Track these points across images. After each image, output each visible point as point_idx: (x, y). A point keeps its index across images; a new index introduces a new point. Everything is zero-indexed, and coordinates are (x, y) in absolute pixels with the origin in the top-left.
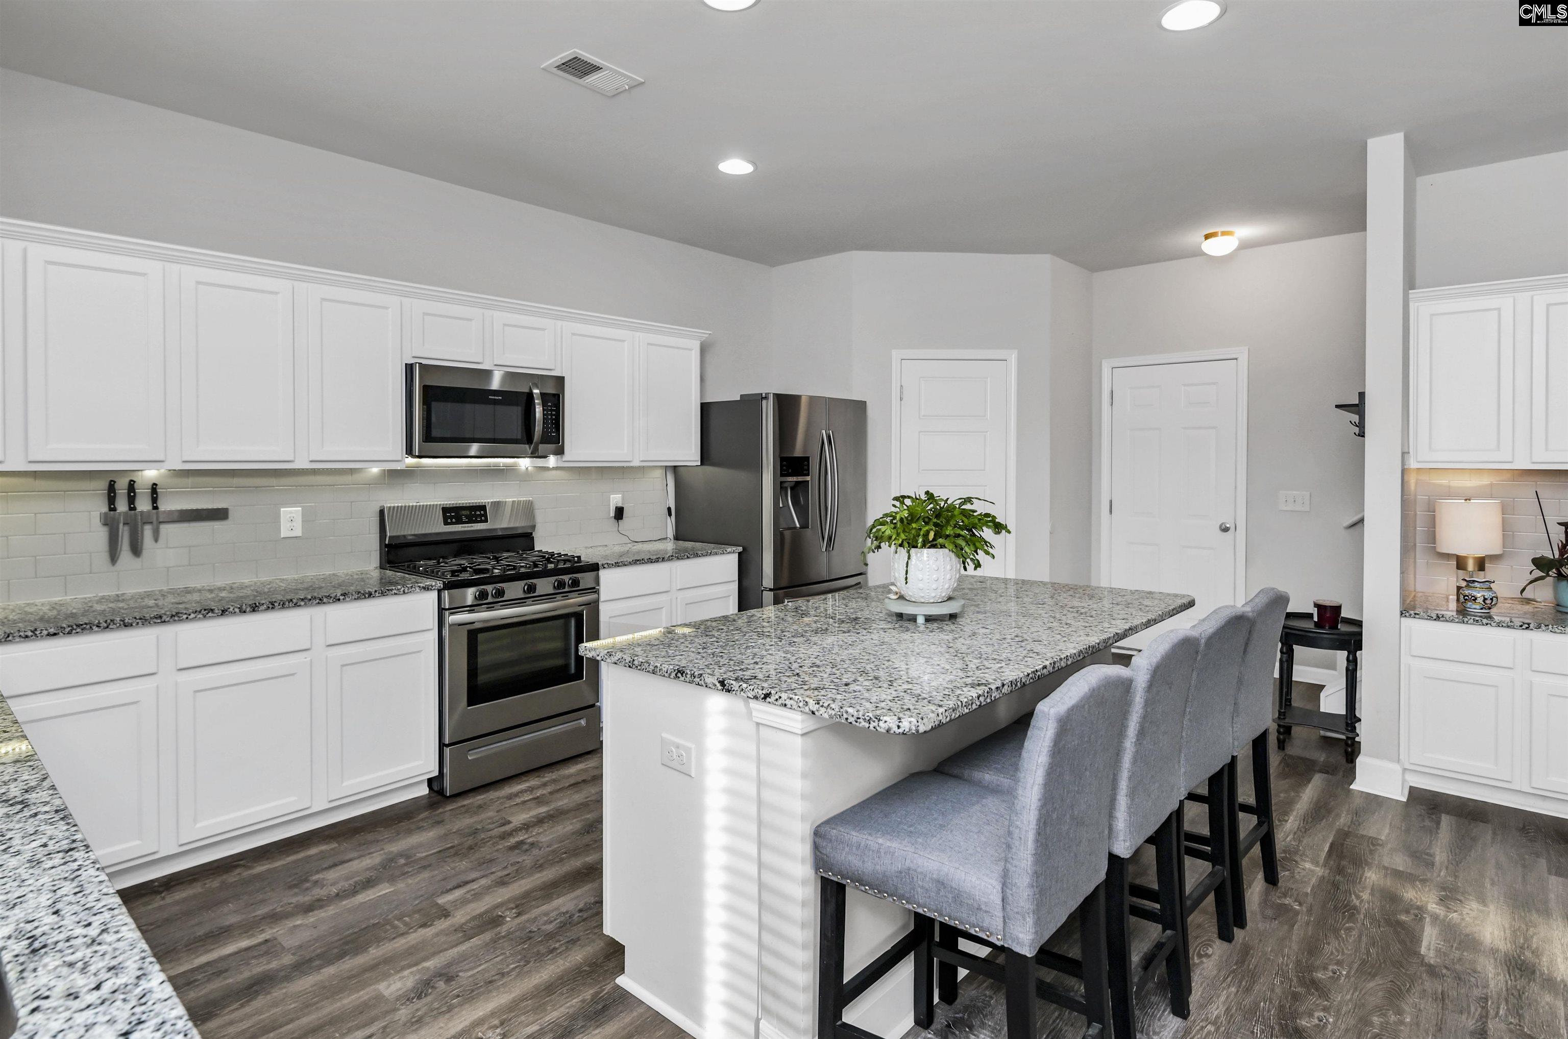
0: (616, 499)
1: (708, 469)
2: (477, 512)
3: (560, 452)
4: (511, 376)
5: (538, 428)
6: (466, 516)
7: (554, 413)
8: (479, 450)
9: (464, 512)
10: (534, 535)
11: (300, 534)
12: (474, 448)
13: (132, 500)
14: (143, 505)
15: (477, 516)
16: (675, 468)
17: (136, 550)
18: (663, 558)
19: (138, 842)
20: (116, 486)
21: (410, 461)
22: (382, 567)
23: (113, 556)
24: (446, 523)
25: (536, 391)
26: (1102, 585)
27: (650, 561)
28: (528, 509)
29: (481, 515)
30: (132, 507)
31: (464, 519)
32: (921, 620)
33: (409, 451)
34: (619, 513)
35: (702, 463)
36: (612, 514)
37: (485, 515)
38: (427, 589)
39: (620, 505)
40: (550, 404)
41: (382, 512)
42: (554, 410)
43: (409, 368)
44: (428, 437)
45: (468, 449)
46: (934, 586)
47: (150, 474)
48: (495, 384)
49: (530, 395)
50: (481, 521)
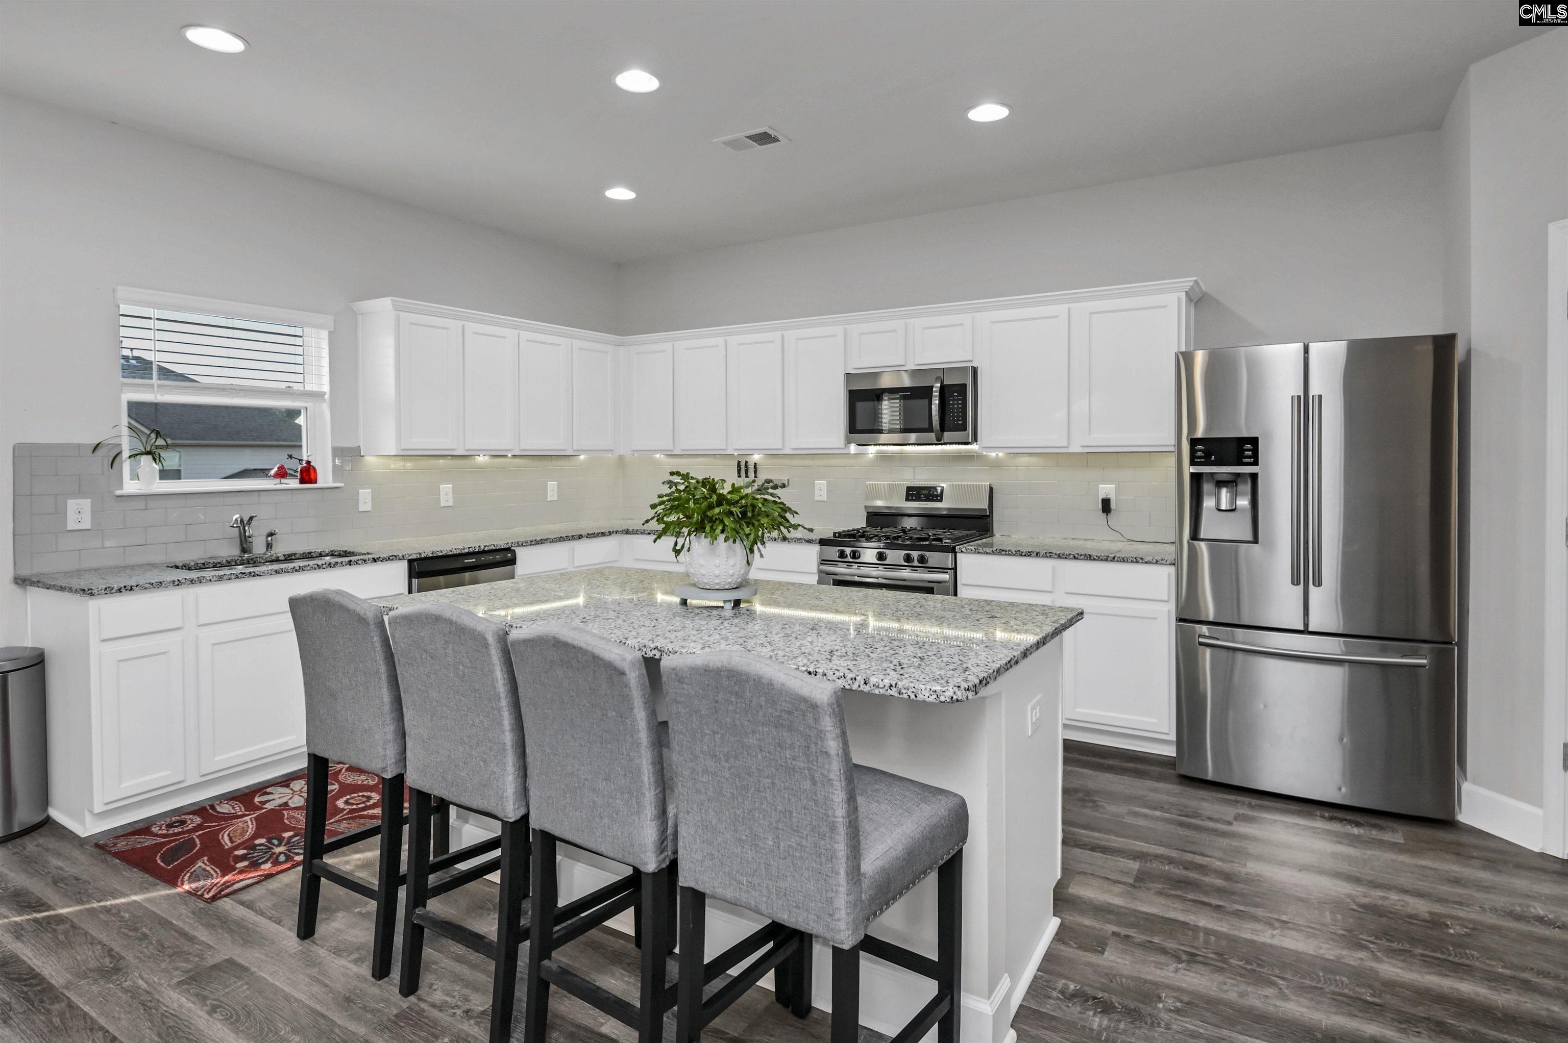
0: (1106, 490)
2: (935, 493)
4: (914, 373)
6: (925, 495)
7: (960, 402)
8: (917, 439)
9: (924, 492)
10: (994, 519)
12: (884, 437)
13: (746, 471)
14: (751, 475)
15: (933, 496)
18: (1114, 558)
20: (740, 464)
24: (907, 499)
25: (937, 385)
27: (1106, 559)
29: (937, 496)
30: (747, 476)
31: (923, 497)
33: (847, 441)
34: (1106, 505)
36: (1100, 506)
37: (940, 496)
39: (1110, 496)
40: (956, 394)
41: (866, 487)
42: (960, 400)
43: (846, 377)
44: (853, 429)
47: (755, 458)
49: (931, 390)
50: (937, 501)
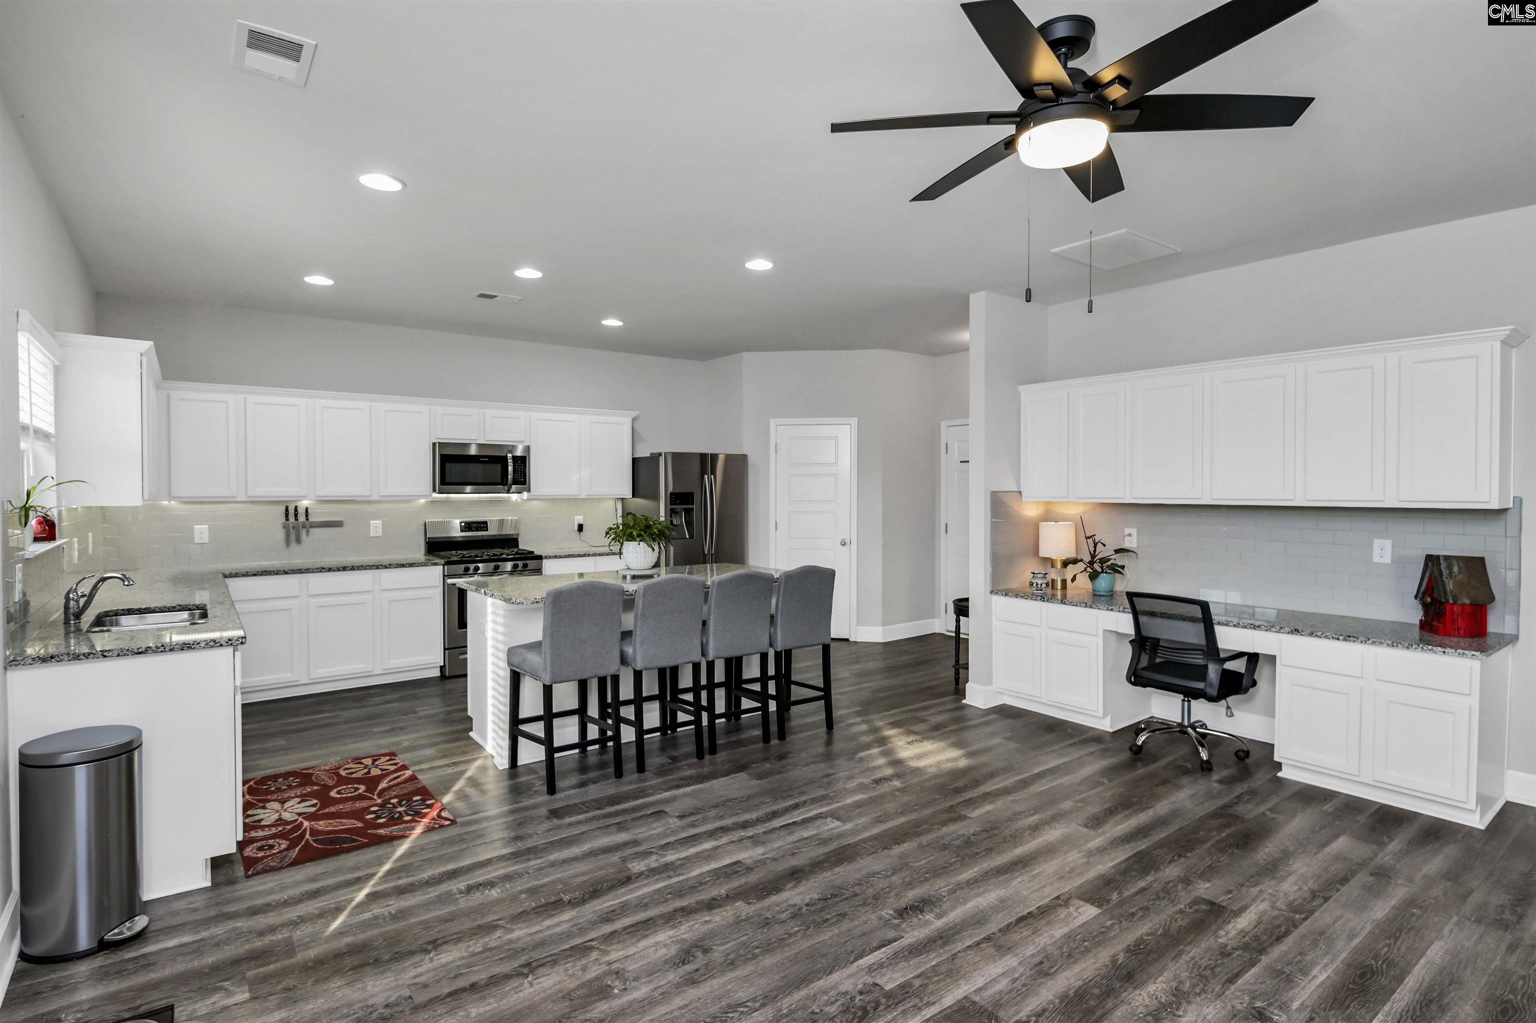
0: (579, 519)
1: (639, 501)
2: (482, 525)
3: (529, 491)
4: (481, 446)
5: (510, 477)
6: (476, 527)
7: (522, 467)
8: (472, 490)
9: (474, 525)
10: (519, 540)
11: (381, 535)
12: (469, 488)
13: (296, 515)
14: (302, 518)
15: (481, 527)
16: (622, 499)
17: (298, 540)
18: (593, 554)
19: (291, 675)
20: (289, 509)
21: (435, 495)
22: (425, 555)
23: (288, 543)
24: (464, 531)
25: (510, 455)
26: (771, 567)
28: (516, 524)
29: (484, 527)
30: (296, 520)
31: (475, 529)
32: (628, 577)
33: (434, 490)
34: (581, 528)
35: (633, 496)
36: (576, 528)
37: (487, 527)
38: (435, 564)
39: (582, 522)
40: (518, 462)
41: (425, 524)
43: (434, 444)
44: (443, 482)
45: (464, 489)
46: (636, 560)
47: (305, 503)
48: (473, 451)
49: (505, 458)
50: (484, 531)
